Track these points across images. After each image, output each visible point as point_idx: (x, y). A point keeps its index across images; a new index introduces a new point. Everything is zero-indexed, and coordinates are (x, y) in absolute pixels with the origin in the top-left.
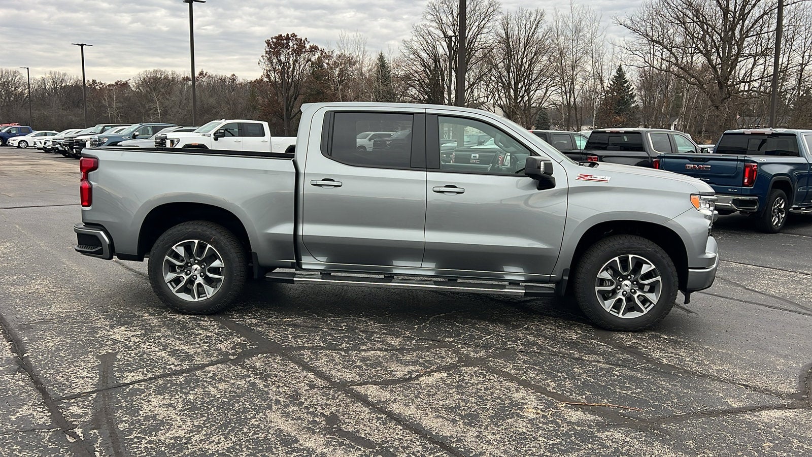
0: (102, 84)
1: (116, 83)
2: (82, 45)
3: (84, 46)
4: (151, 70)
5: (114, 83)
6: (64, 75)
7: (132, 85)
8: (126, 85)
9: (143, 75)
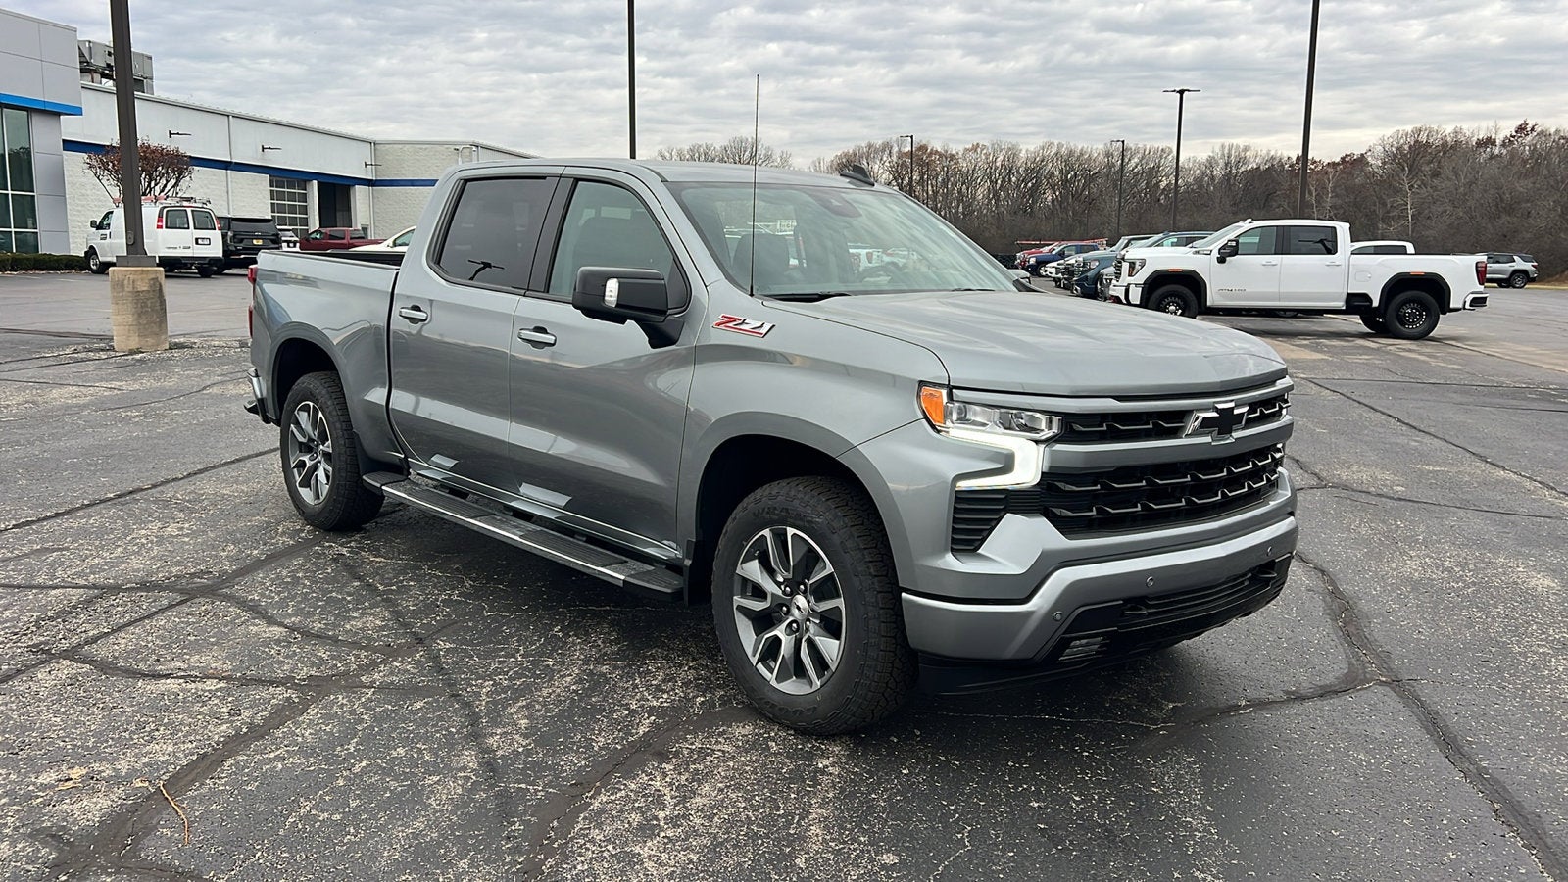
0: (1315, 162)
1: (1343, 159)
2: (1181, 92)
3: (1186, 93)
4: (1409, 128)
5: (1337, 160)
6: (1246, 149)
7: (1374, 161)
8: (1361, 160)
9: (1391, 140)
